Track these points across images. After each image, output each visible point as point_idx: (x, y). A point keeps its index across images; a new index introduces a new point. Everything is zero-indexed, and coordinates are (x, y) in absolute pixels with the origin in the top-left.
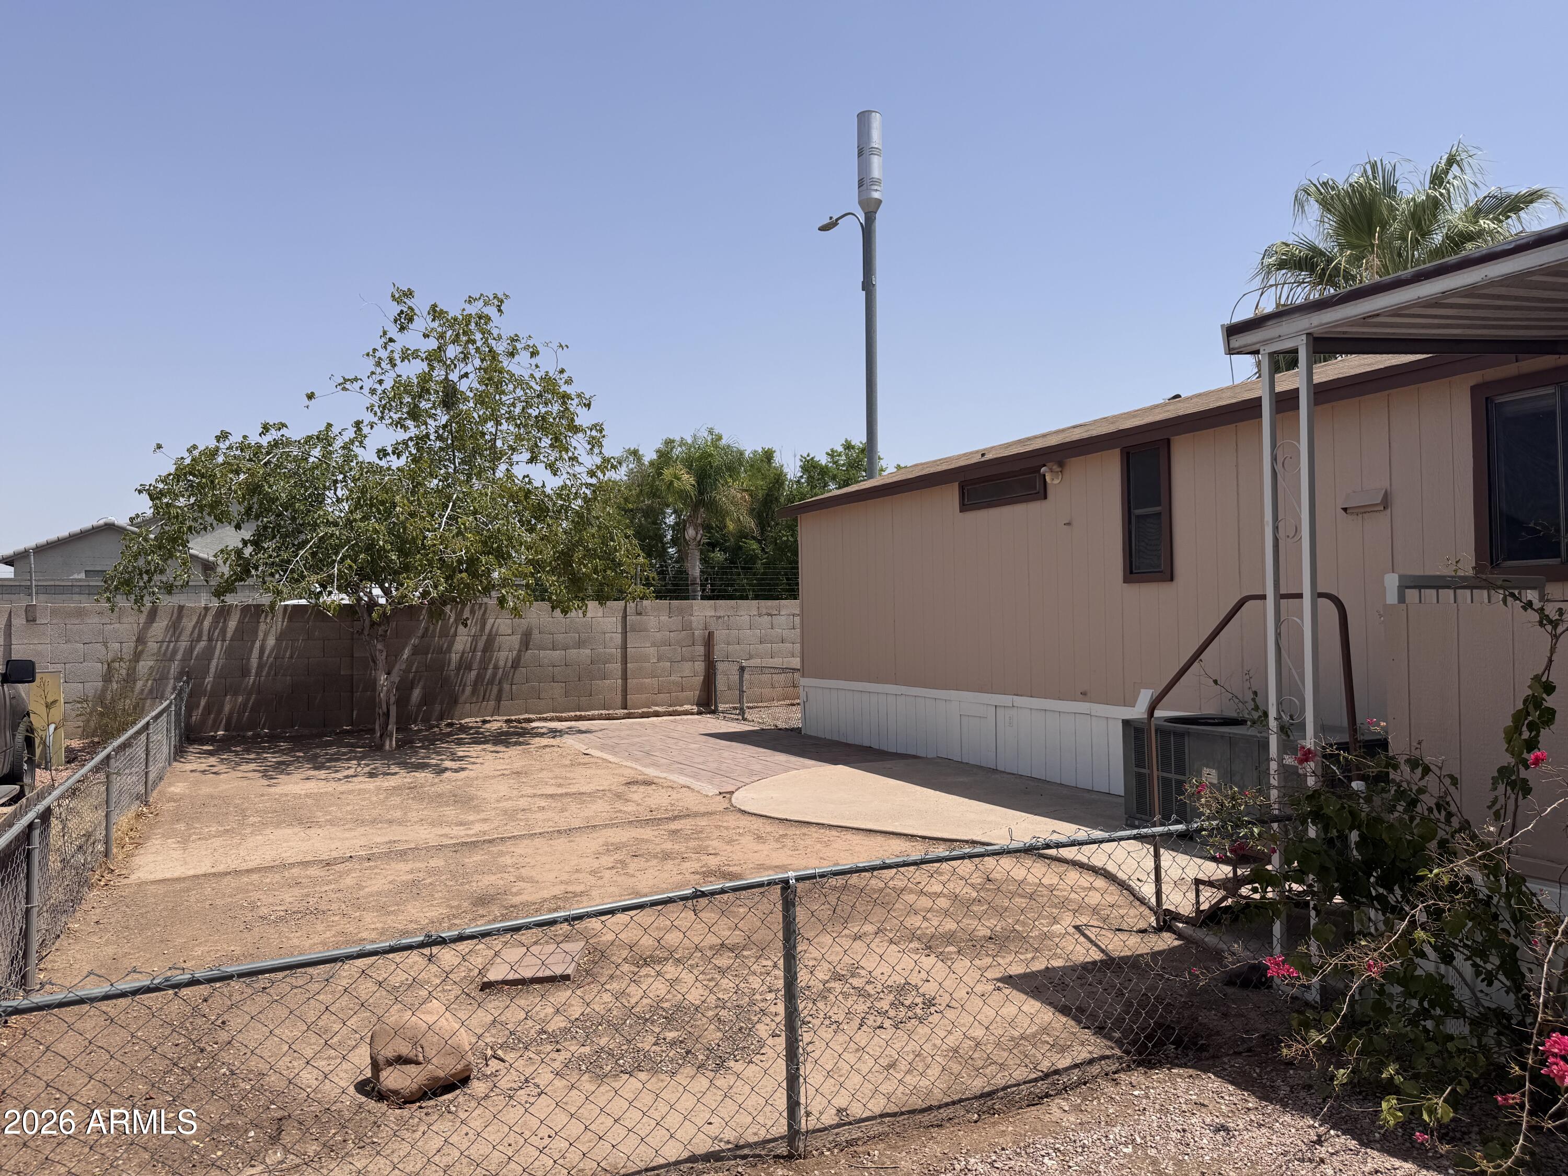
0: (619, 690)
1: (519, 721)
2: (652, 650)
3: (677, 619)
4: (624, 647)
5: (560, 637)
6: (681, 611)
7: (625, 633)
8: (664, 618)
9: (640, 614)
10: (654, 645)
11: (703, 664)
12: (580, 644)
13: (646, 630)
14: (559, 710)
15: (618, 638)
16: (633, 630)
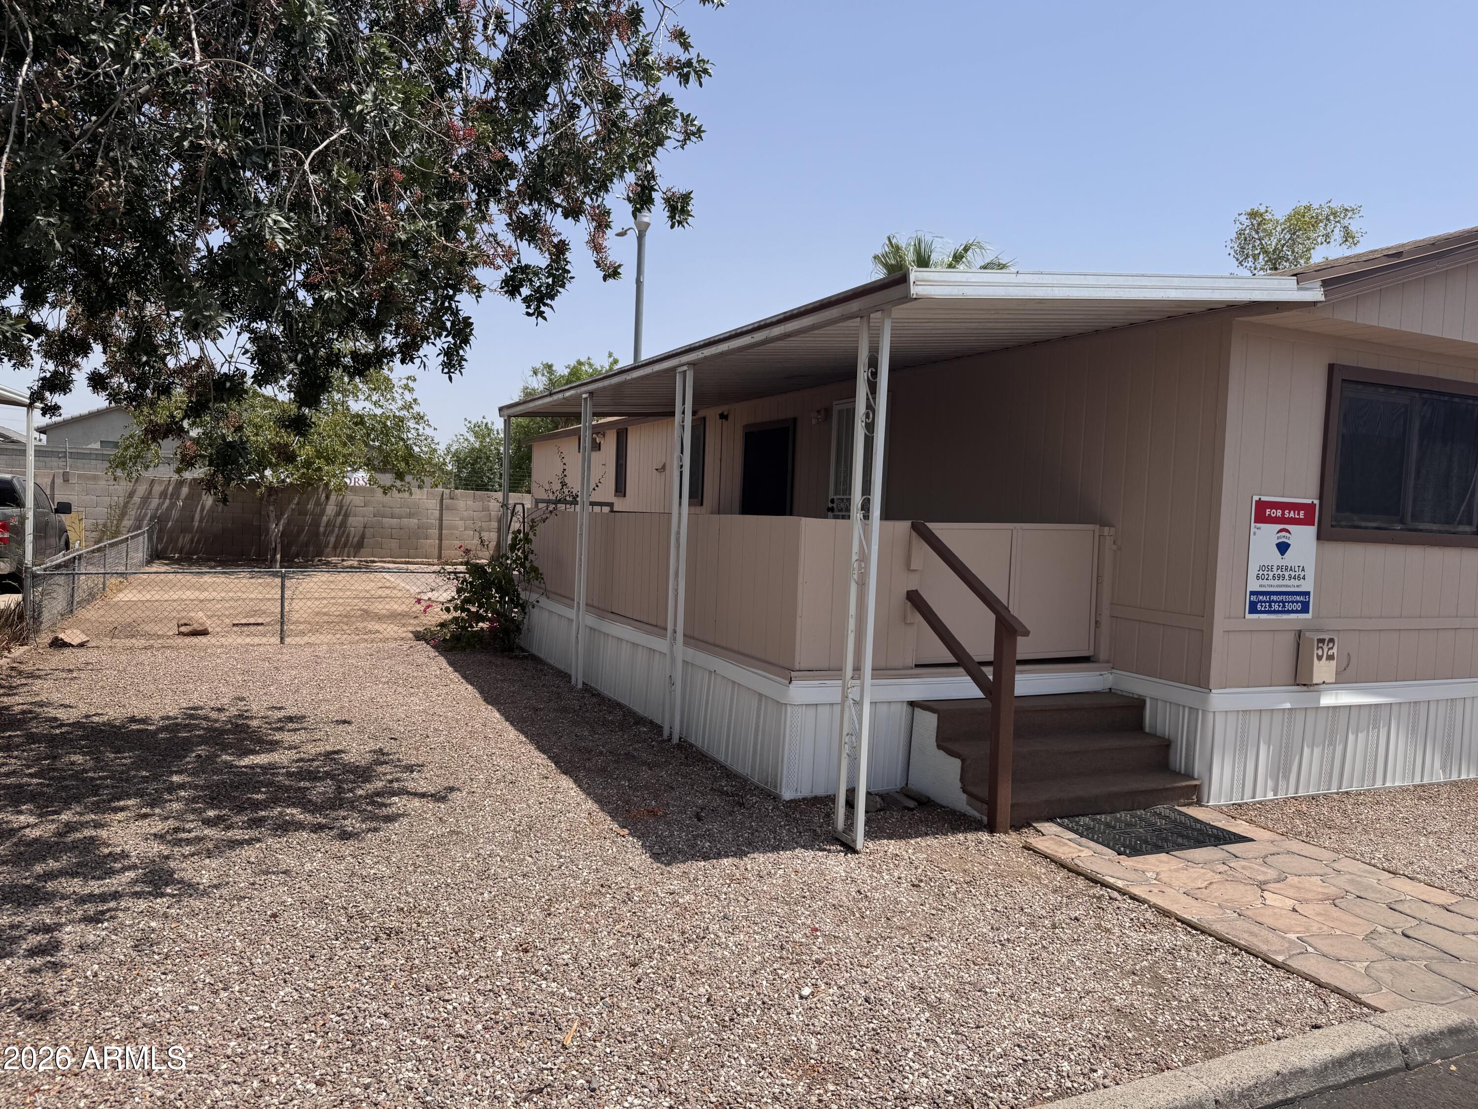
0: (437, 547)
1: (366, 562)
2: (461, 523)
3: (479, 504)
4: (441, 519)
5: (397, 511)
6: (482, 499)
7: (441, 510)
8: (470, 503)
9: (452, 499)
10: (461, 519)
12: (410, 515)
13: (456, 509)
14: (394, 557)
15: (437, 513)
16: (448, 509)
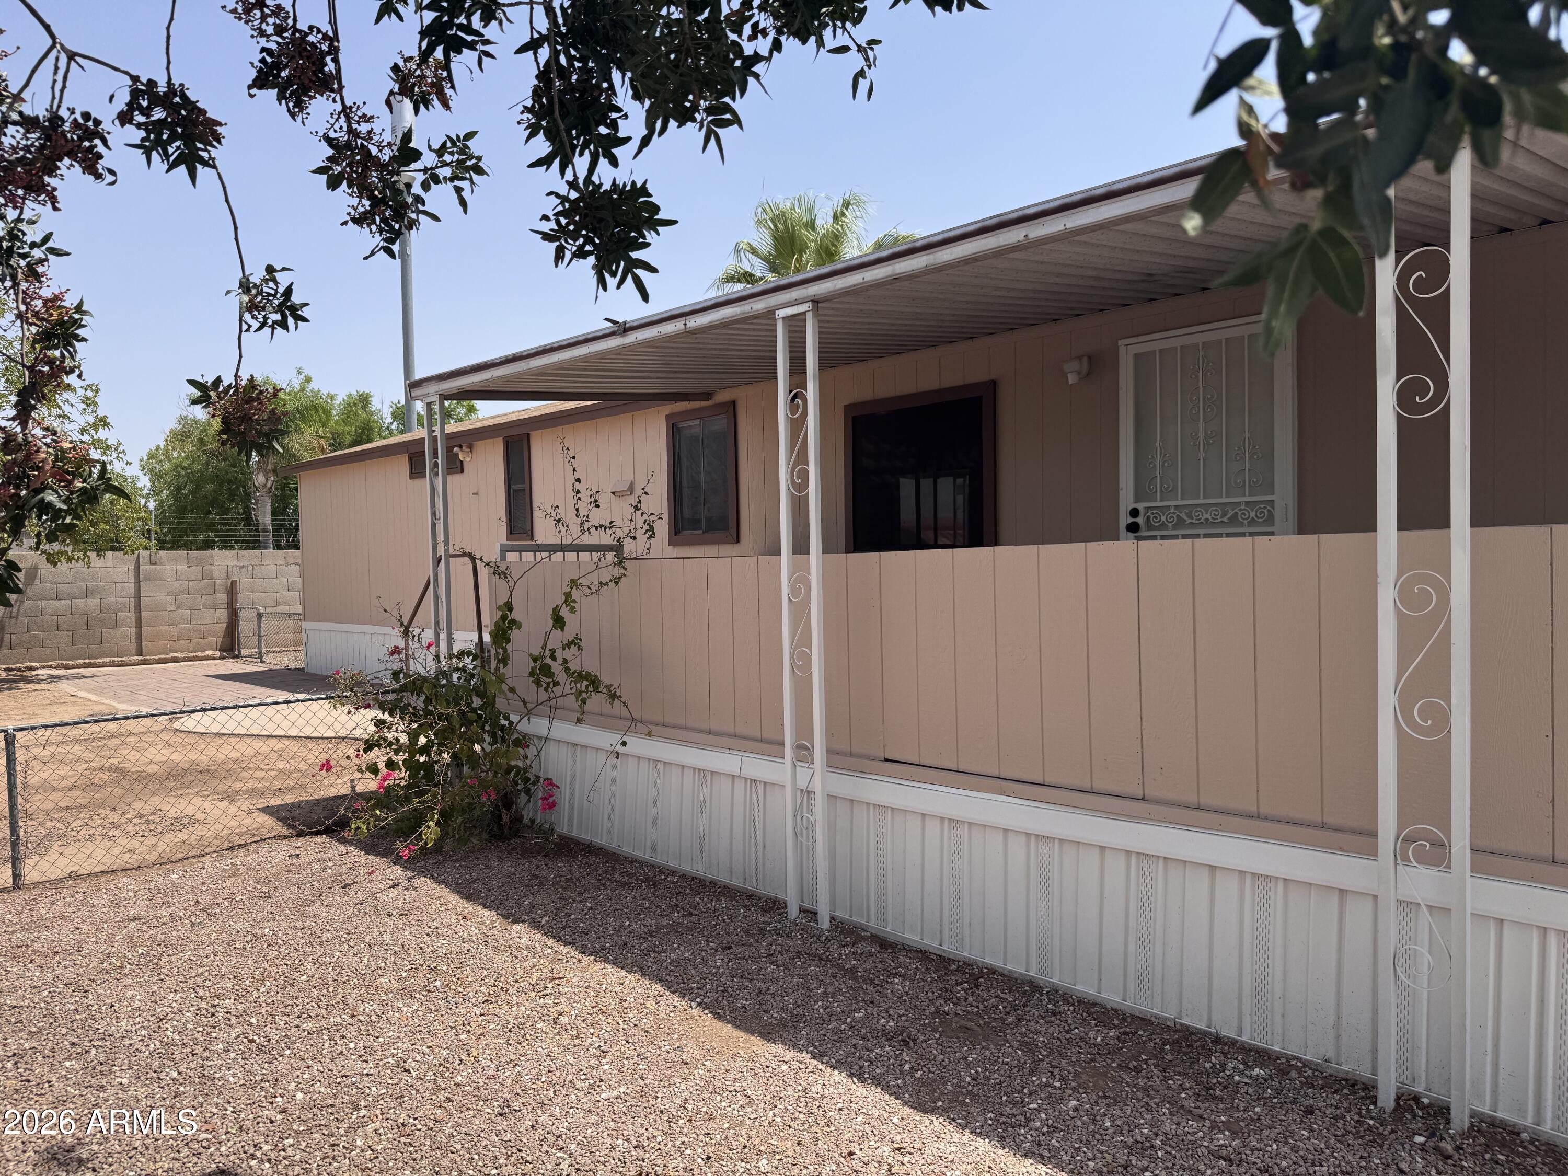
0: (133, 638)
1: (20, 670)
2: (170, 599)
3: (196, 570)
4: (138, 597)
5: (67, 590)
6: (200, 562)
7: (138, 582)
8: (182, 568)
9: (155, 564)
10: (170, 593)
11: (226, 611)
12: (87, 594)
13: (161, 579)
14: (68, 659)
15: (131, 588)
16: (147, 579)
